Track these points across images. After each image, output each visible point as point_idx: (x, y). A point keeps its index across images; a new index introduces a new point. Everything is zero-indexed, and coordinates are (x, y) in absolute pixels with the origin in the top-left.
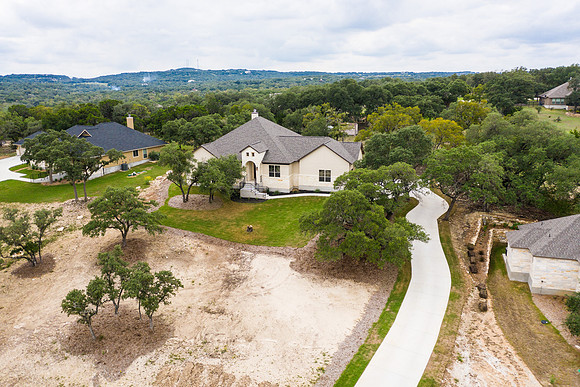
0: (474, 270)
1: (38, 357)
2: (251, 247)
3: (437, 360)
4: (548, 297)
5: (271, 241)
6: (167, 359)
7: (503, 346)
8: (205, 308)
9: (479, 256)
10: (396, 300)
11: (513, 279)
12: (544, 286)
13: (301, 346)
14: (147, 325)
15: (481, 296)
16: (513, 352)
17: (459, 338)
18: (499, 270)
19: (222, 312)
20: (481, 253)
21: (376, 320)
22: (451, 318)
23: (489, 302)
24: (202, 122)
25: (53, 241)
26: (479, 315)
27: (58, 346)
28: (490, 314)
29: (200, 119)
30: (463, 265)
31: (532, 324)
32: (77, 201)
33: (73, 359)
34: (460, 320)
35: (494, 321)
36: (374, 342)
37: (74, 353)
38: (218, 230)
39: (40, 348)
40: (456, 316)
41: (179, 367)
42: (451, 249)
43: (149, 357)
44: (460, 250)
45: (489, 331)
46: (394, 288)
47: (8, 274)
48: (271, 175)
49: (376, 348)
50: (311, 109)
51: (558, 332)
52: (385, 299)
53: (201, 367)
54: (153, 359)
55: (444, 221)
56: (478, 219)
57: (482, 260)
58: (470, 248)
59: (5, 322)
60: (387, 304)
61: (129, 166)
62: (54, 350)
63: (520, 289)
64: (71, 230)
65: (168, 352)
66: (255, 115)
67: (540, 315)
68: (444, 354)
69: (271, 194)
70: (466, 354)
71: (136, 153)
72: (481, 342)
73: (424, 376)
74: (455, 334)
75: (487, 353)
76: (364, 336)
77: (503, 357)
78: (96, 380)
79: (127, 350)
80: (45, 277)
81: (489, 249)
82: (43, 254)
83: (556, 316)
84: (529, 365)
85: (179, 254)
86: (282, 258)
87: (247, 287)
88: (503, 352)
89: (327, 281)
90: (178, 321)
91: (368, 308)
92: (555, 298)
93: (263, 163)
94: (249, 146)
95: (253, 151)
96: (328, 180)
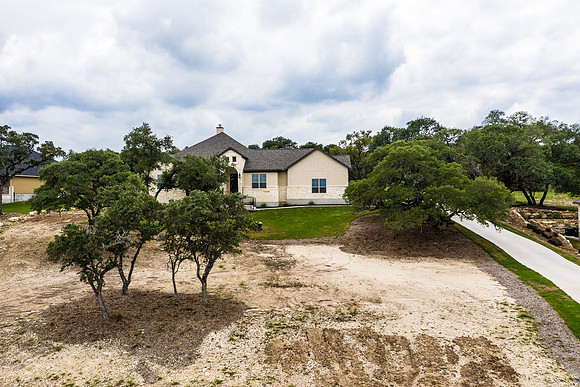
0: (558, 242)
6: (266, 330)
8: (268, 284)
14: (192, 300)
19: (298, 285)
27: (32, 336)
33: (75, 349)
41: (296, 337)
53: (334, 332)
54: (240, 333)
60: (506, 267)
62: (24, 341)
65: (259, 322)
69: (257, 207)
76: (527, 287)
78: (143, 369)
86: (325, 246)
93: (245, 172)
94: (230, 149)
95: (235, 154)
96: (323, 190)
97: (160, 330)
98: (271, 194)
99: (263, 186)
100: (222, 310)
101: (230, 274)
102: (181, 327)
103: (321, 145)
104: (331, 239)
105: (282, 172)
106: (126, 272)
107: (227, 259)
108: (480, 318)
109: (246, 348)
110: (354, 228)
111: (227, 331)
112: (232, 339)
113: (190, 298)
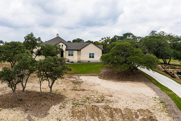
6: (72, 105)
8: (73, 89)
19: (84, 90)
36: (171, 93)
41: (83, 108)
54: (63, 106)
60: (156, 85)
65: (70, 103)
69: (70, 63)
87: (86, 83)
93: (66, 50)
94: (61, 42)
95: (63, 44)
96: (93, 57)
97: (35, 105)
98: (75, 58)
99: (72, 55)
100: (57, 98)
101: (60, 86)
102: (42, 103)
103: (93, 42)
104: (96, 74)
105: (79, 50)
106: (24, 84)
107: (59, 80)
108: (147, 102)
109: (65, 111)
110: (103, 71)
111: (58, 106)
112: (60, 108)
113: (46, 94)
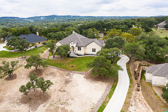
0: (136, 79)
1: (12, 104)
2: (73, 71)
3: (125, 106)
4: (157, 87)
5: (78, 70)
6: (49, 105)
7: (144, 101)
8: (60, 90)
9: (138, 75)
10: (114, 88)
11: (147, 82)
12: (156, 84)
13: (87, 101)
14: (43, 95)
15: (138, 86)
16: (147, 103)
17: (131, 99)
18: (143, 79)
19: (64, 91)
20: (138, 74)
21: (108, 94)
22: (129, 93)
23: (140, 88)
24: (58, 34)
25: (16, 69)
26: (137, 92)
27: (18, 101)
28: (140, 92)
29: (58, 33)
30: (133, 77)
31: (152, 95)
32: (23, 57)
33: (23, 105)
34: (132, 94)
35: (142, 94)
36: (108, 100)
37: (23, 103)
38: (63, 66)
39: (13, 102)
40: (131, 93)
41: (52, 108)
42: (130, 72)
43: (44, 104)
44: (132, 73)
45: (140, 97)
46: (113, 84)
47: (3, 79)
48: (78, 50)
49: (108, 102)
50: (90, 30)
51: (159, 97)
52: (111, 87)
53: (58, 107)
54: (45, 105)
55: (128, 64)
56: (137, 63)
57: (139, 76)
58: (135, 72)
59: (3, 94)
60: (111, 89)
61: (37, 47)
62: (17, 102)
63: (149, 84)
64: (21, 66)
65: (49, 103)
66: (74, 32)
67: (155, 92)
68: (127, 104)
69: (78, 55)
70: (133, 104)
71: (39, 43)
72: (137, 100)
73: (121, 110)
74: (130, 98)
75: (139, 104)
76: (105, 98)
77: (144, 105)
78: (29, 111)
79: (38, 103)
80: (14, 80)
81: (141, 72)
82: (13, 73)
83: (159, 93)
84: (151, 107)
85: (52, 74)
86: (81, 75)
87: (72, 84)
88: (144, 103)
89: (94, 82)
90: (52, 94)
91: (106, 90)
92: (159, 87)
93: (76, 47)
95: (73, 43)
96: (95, 51)
98: (82, 52)
99: (80, 50)
104: (84, 73)
105: (85, 46)
112: (43, 106)
